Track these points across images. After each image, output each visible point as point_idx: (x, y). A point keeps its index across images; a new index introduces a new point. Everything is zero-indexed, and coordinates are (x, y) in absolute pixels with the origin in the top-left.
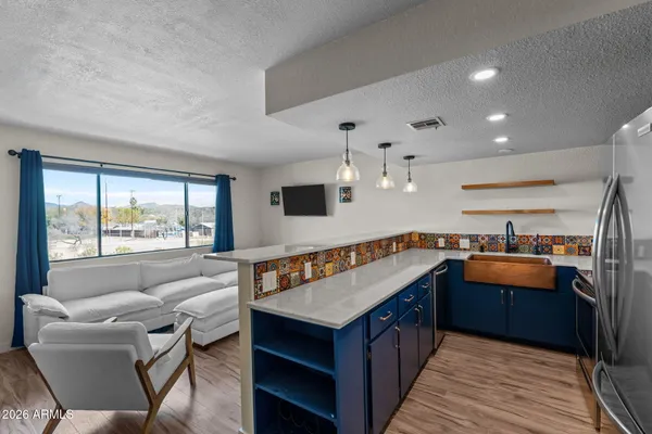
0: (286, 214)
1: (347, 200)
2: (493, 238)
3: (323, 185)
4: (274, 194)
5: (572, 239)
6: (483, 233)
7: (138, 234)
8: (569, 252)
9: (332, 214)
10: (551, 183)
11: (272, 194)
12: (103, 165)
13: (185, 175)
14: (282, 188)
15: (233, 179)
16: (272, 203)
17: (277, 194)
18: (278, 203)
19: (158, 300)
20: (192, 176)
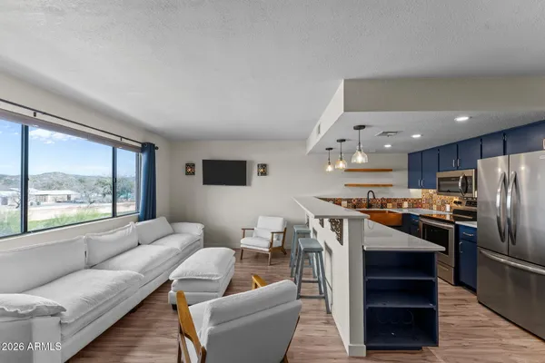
0: (204, 184)
1: (264, 174)
2: (360, 200)
3: (245, 162)
4: (191, 166)
5: (395, 200)
6: (354, 197)
8: (393, 207)
9: (250, 185)
10: (391, 170)
11: (188, 165)
12: (38, 114)
13: (118, 139)
14: (203, 161)
15: (157, 148)
16: (187, 173)
17: (194, 165)
18: (194, 173)
19: (137, 273)
20: (124, 141)
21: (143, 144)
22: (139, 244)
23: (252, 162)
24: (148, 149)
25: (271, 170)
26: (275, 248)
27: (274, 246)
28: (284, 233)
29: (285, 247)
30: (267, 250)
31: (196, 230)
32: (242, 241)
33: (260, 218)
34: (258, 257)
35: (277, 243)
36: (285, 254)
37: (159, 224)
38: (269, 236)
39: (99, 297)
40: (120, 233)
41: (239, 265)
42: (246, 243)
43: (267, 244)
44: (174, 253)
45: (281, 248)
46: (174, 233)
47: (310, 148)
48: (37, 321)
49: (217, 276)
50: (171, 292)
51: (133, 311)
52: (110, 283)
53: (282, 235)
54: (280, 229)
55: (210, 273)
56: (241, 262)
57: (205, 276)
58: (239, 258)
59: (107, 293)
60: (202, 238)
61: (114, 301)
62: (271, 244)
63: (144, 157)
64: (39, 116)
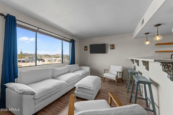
0: (90, 53)
1: (113, 48)
3: (105, 44)
4: (86, 47)
7: (24, 62)
9: (107, 53)
11: (85, 47)
12: (39, 29)
13: (63, 38)
14: (90, 45)
15: (75, 41)
16: (85, 50)
17: (87, 47)
18: (87, 50)
19: (65, 82)
20: (65, 39)
21: (71, 40)
22: (69, 72)
23: (108, 44)
24: (72, 42)
25: (116, 47)
26: (119, 79)
27: (118, 78)
28: (123, 73)
29: (123, 79)
30: (115, 79)
31: (87, 69)
32: (104, 74)
33: (112, 66)
34: (111, 81)
35: (120, 77)
36: (123, 82)
37: (76, 66)
38: (116, 73)
39: (49, 90)
40: (63, 68)
41: (103, 84)
42: (106, 75)
43: (115, 77)
44: (79, 76)
45: (121, 79)
46: (81, 69)
47: (134, 36)
48: (25, 96)
49: (92, 88)
50: (75, 91)
51: (63, 96)
52: (54, 85)
53: (121, 74)
54: (121, 71)
55: (90, 86)
56: (104, 83)
57: (88, 87)
58: (103, 81)
59: (52, 88)
60: (90, 72)
61: (56, 91)
62: (117, 76)
63: (71, 44)
64: (40, 30)
